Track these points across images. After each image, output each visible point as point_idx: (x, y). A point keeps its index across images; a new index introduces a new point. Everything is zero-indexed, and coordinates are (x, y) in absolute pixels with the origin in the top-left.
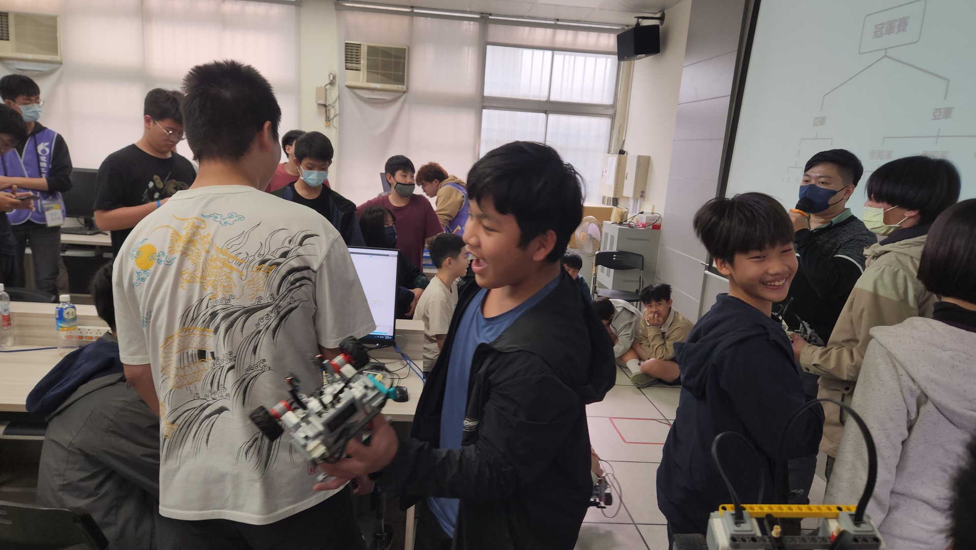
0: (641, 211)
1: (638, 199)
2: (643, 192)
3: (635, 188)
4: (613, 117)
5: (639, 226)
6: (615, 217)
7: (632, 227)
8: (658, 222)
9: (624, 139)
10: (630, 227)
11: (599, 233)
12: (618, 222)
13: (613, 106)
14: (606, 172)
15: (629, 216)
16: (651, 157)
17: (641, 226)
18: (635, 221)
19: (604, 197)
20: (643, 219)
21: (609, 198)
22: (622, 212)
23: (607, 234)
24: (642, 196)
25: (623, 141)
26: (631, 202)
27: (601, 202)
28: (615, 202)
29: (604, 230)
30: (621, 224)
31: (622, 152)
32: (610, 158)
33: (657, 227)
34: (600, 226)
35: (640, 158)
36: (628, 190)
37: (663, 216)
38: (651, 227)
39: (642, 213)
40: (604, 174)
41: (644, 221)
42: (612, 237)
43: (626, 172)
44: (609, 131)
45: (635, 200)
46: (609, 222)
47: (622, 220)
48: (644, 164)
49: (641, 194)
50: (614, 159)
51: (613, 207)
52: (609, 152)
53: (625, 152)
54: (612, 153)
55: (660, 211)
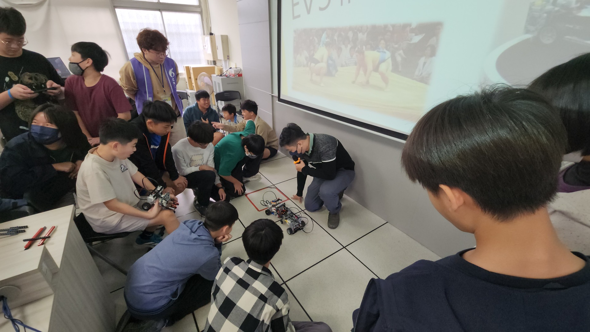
0: (230, 67)
1: (226, 61)
2: (228, 56)
3: (224, 54)
4: (201, 13)
5: (231, 75)
6: (217, 72)
7: (228, 77)
8: (240, 73)
9: (210, 26)
10: (227, 77)
11: (211, 82)
12: (220, 75)
13: (200, 6)
14: (205, 46)
15: (224, 70)
16: (228, 36)
17: (232, 75)
18: (228, 73)
19: (208, 61)
20: (232, 72)
21: (211, 61)
22: (220, 69)
23: (215, 82)
24: (228, 59)
25: (210, 27)
26: (223, 63)
27: (207, 63)
28: (215, 62)
29: (213, 79)
30: (221, 75)
31: (211, 34)
32: (206, 38)
33: (240, 75)
34: (210, 77)
35: (222, 36)
36: (220, 55)
37: (242, 69)
38: (237, 76)
39: (231, 68)
40: (205, 47)
41: (233, 73)
42: (219, 84)
43: (217, 45)
44: (201, 22)
45: (225, 61)
46: (215, 75)
47: (221, 73)
48: (225, 40)
49: (228, 57)
50: (208, 38)
51: (214, 66)
52: (204, 34)
53: (213, 34)
54: (206, 34)
55: (240, 66)
